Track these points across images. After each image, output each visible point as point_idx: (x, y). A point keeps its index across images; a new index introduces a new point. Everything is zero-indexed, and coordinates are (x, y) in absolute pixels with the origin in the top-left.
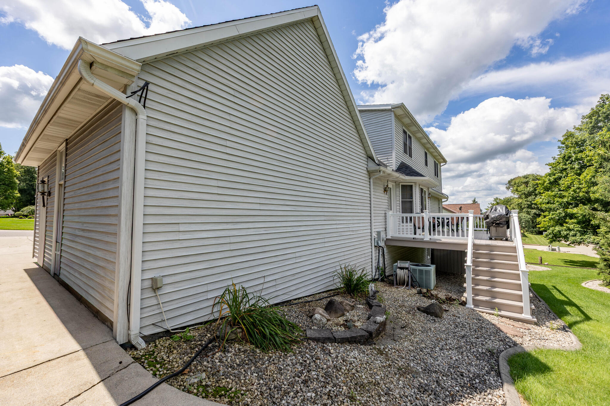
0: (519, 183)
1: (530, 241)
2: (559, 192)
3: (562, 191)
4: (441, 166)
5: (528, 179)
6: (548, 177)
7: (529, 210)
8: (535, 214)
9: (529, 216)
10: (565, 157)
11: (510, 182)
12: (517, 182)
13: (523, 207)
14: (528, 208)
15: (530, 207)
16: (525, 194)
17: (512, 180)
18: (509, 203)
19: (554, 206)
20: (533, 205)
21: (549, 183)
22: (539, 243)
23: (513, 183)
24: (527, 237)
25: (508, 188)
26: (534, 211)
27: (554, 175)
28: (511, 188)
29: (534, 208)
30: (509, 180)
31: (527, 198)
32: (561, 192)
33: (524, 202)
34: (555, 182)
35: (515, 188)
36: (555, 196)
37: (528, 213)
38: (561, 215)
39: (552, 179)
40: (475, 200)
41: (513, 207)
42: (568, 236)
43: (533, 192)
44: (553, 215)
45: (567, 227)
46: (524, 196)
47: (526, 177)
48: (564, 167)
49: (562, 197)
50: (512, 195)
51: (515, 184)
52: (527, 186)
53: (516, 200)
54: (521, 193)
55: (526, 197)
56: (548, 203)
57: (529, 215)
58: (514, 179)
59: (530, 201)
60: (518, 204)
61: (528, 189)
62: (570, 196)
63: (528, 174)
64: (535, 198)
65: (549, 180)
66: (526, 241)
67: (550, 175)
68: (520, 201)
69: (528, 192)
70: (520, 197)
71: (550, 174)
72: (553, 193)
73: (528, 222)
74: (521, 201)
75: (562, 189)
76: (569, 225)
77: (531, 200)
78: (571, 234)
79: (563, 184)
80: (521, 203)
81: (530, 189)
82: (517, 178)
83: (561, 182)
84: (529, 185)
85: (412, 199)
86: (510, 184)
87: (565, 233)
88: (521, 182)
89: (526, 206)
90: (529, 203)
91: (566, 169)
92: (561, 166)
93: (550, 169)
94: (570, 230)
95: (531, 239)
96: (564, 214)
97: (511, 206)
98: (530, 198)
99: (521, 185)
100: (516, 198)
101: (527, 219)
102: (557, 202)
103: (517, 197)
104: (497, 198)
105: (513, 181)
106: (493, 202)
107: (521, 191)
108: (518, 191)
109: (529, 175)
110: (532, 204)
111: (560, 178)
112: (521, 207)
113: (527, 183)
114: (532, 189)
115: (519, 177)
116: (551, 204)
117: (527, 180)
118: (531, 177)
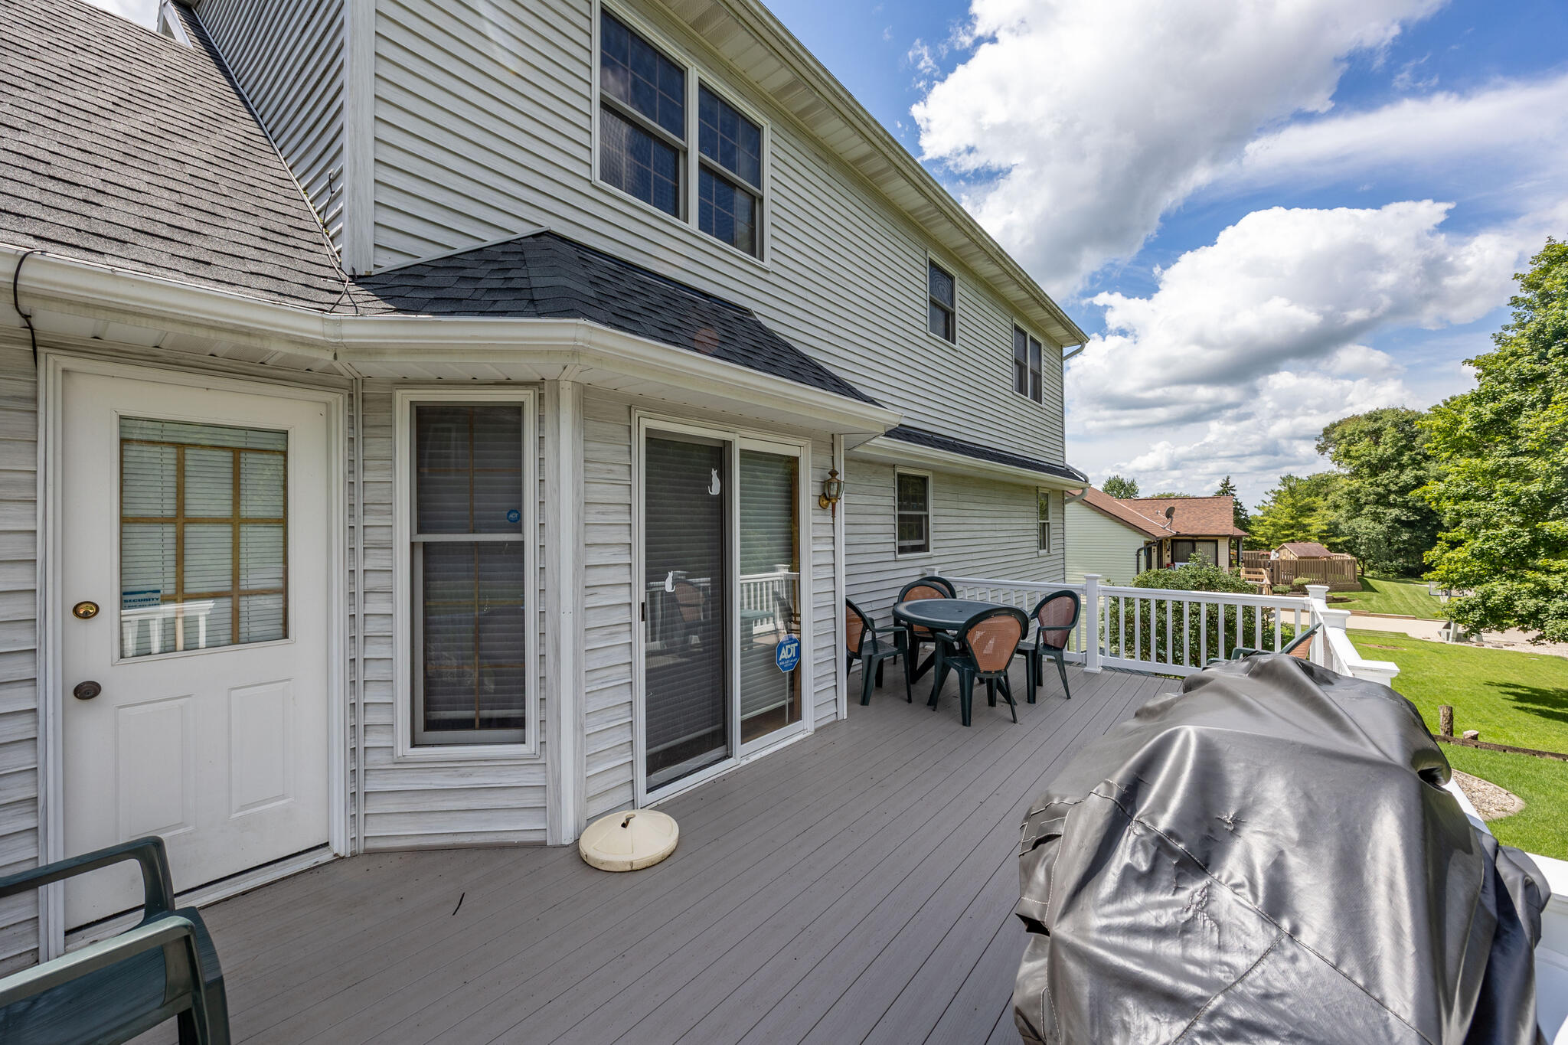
0: (1353, 434)
1: (1382, 604)
2: (1513, 460)
3: (1522, 454)
4: (1062, 359)
5: (1379, 423)
6: (1471, 408)
7: (1381, 509)
8: (1397, 520)
9: (1378, 527)
10: (1540, 331)
11: (1327, 432)
12: (1348, 432)
13: (1363, 501)
14: (1377, 502)
15: (1382, 500)
16: (1369, 464)
17: (1334, 426)
18: (1324, 490)
19: (1491, 506)
20: (1392, 497)
21: (1475, 428)
22: (1412, 608)
23: (1335, 436)
24: (1375, 591)
25: (1322, 450)
26: (1395, 512)
27: (1494, 399)
28: (1331, 450)
29: (1394, 505)
30: (1327, 425)
31: (1377, 475)
32: (1520, 459)
33: (1366, 487)
34: (1500, 425)
35: (1342, 449)
36: (1495, 473)
37: (1377, 518)
38: (1519, 541)
39: (1487, 411)
40: (1227, 483)
41: (1334, 502)
42: (1541, 616)
43: (1394, 460)
44: (1487, 539)
45: (1536, 583)
46: (1366, 471)
47: (1373, 417)
48: (1539, 368)
49: (1524, 475)
50: (1334, 467)
51: (1343, 437)
52: (1377, 443)
53: (1345, 481)
54: (1358, 462)
55: (1374, 473)
56: (1465, 497)
57: (1380, 523)
58: (1340, 423)
59: (1386, 486)
60: (1350, 493)
61: (1380, 450)
62: (1557, 473)
63: (1382, 407)
64: (1397, 477)
65: (1477, 416)
66: (1373, 603)
67: (1477, 399)
68: (1356, 483)
69: (1380, 460)
70: (1355, 474)
71: (1478, 395)
72: (1489, 464)
73: (1377, 542)
74: (1357, 485)
75: (1522, 448)
76: (1544, 578)
77: (1386, 482)
78: (1552, 609)
79: (1530, 431)
80: (1358, 491)
81: (1385, 449)
82: (1349, 419)
83: (1522, 422)
84: (1381, 440)
85: (517, 525)
86: (1329, 437)
87: (1531, 603)
88: (1361, 432)
89: (1371, 498)
90: (1380, 490)
91: (1542, 376)
92: (1525, 365)
93: (1479, 377)
94: (1546, 592)
95: (1387, 598)
96: (1527, 538)
97: (1329, 497)
98: (1383, 478)
99: (1360, 439)
100: (1344, 476)
101: (1373, 534)
102: (1507, 493)
103: (1347, 472)
104: (1290, 477)
105: (1339, 430)
106: (1277, 488)
107: (1358, 458)
108: (1350, 457)
109: (1383, 411)
110: (1390, 492)
111: (1516, 410)
112: (1358, 500)
113: (1376, 434)
114: (1390, 451)
115: (1355, 418)
116: (1479, 499)
117: (1376, 426)
118: (1390, 418)
